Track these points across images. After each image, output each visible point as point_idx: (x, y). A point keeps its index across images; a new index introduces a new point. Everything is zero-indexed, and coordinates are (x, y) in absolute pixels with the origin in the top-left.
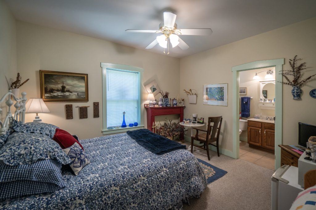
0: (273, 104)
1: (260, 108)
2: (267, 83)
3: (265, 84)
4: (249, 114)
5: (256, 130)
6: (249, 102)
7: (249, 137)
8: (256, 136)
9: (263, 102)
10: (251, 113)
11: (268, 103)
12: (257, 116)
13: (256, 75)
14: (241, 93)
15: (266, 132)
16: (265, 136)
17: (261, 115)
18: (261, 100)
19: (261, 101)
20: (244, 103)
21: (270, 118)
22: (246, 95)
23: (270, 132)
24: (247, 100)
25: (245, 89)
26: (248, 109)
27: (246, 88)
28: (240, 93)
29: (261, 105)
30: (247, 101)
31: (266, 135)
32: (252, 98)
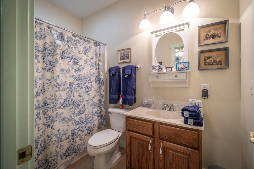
0: (175, 74)
1: (152, 86)
2: (163, 33)
3: (159, 37)
4: (135, 98)
5: (142, 142)
6: (133, 75)
7: (128, 158)
8: (142, 157)
9: (156, 71)
10: (138, 96)
11: (165, 73)
12: (146, 101)
13: (145, 18)
14: (123, 59)
15: (164, 149)
16: (161, 159)
17: (154, 100)
18: (154, 68)
19: (153, 71)
20: (126, 76)
21: (170, 106)
22: (130, 62)
23: (173, 150)
24: (130, 71)
25: (128, 52)
26: (132, 89)
27: (130, 49)
28: (121, 59)
29: (153, 78)
30: (131, 73)
31: (164, 157)
32: (139, 66)
